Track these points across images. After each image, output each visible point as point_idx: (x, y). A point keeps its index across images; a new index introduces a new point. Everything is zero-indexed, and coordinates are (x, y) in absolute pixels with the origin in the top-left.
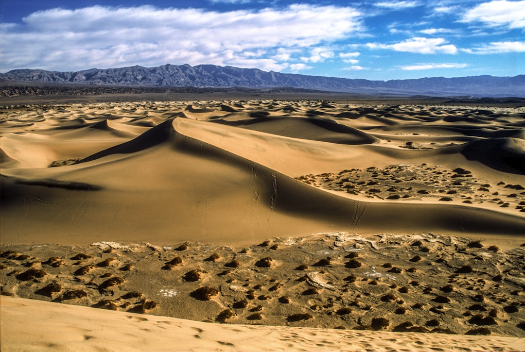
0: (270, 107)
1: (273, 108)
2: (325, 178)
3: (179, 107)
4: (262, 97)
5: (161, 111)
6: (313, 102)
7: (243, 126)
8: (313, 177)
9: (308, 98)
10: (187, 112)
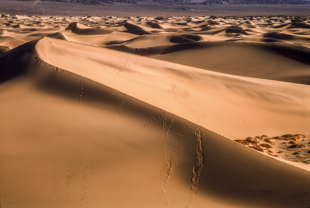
0: (205, 28)
1: (208, 28)
2: (287, 142)
3: (56, 25)
4: (191, 12)
5: (25, 31)
6: (276, 20)
7: (159, 55)
8: (267, 140)
9: (269, 14)
10: (69, 33)
